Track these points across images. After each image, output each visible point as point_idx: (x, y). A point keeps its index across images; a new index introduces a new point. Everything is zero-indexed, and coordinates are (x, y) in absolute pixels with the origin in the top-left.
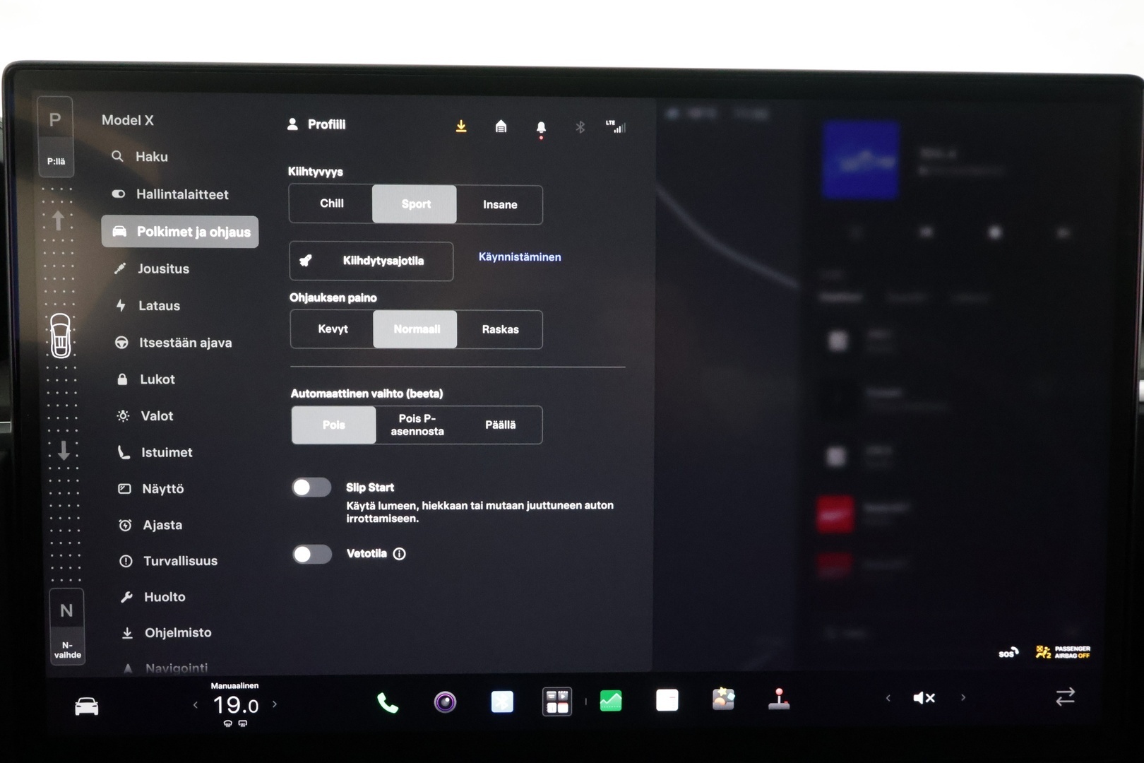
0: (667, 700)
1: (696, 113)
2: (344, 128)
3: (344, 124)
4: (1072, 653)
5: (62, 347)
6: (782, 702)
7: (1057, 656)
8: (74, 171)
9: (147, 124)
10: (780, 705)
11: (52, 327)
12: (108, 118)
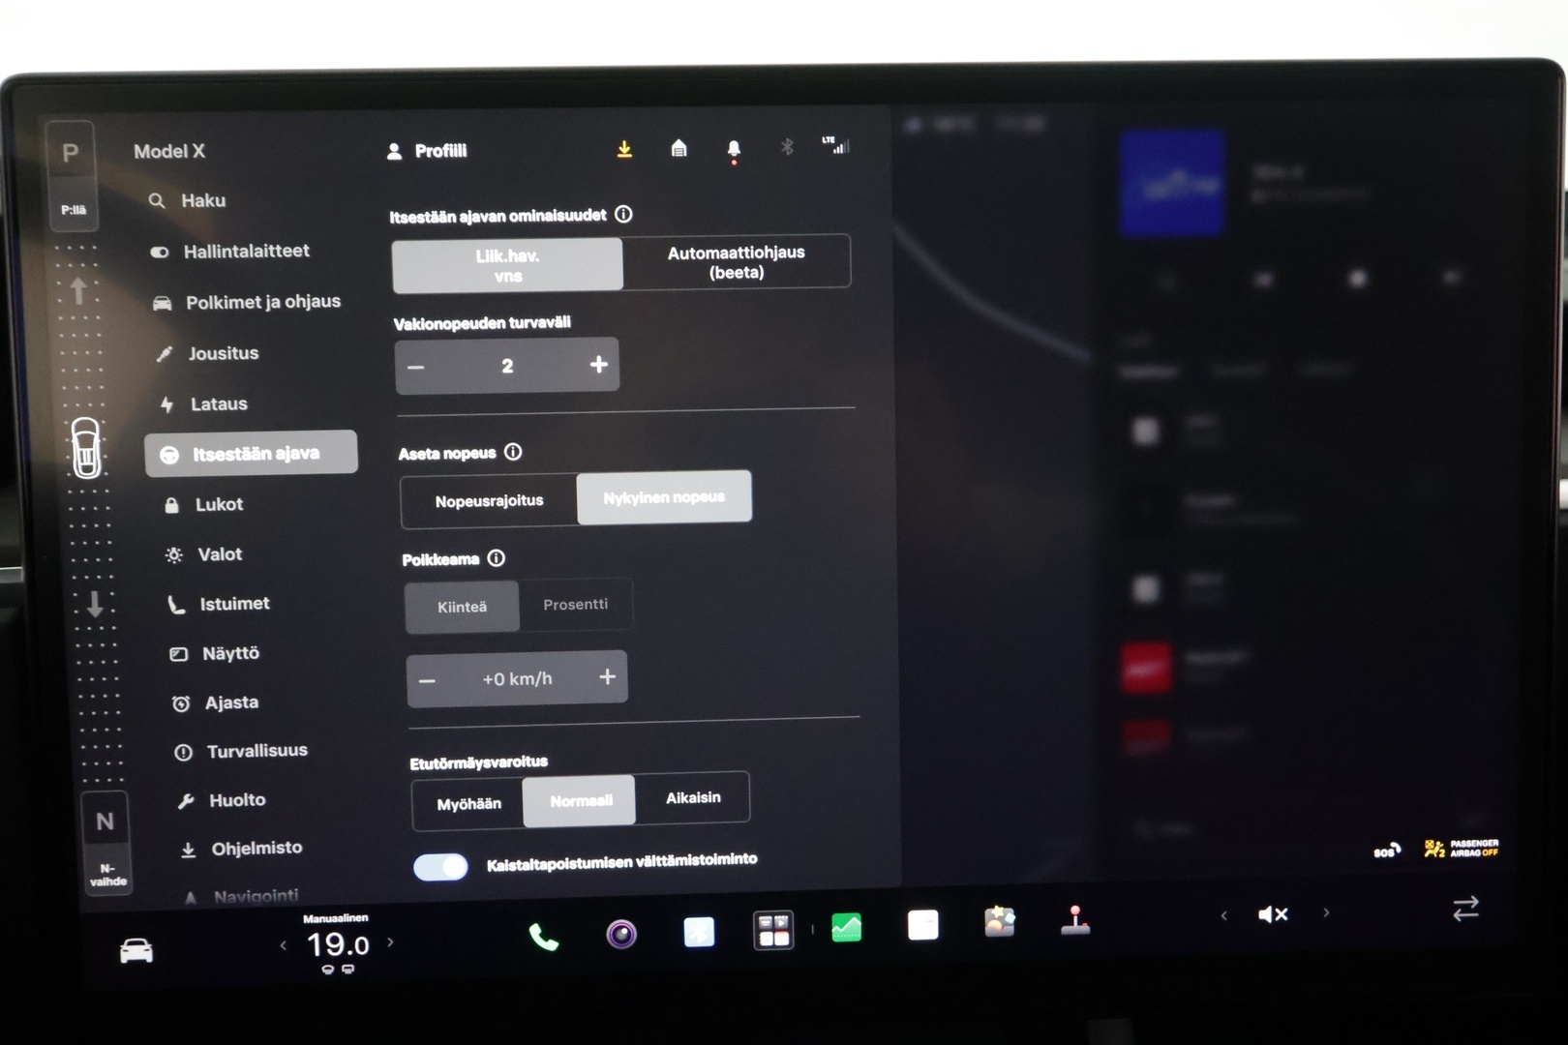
0: (923, 925)
1: (945, 124)
2: (465, 155)
3: (465, 150)
4: (1475, 849)
5: (89, 463)
6: (1080, 923)
7: (1454, 854)
8: (98, 222)
9: (195, 156)
10: (1077, 928)
11: (75, 436)
12: (142, 149)
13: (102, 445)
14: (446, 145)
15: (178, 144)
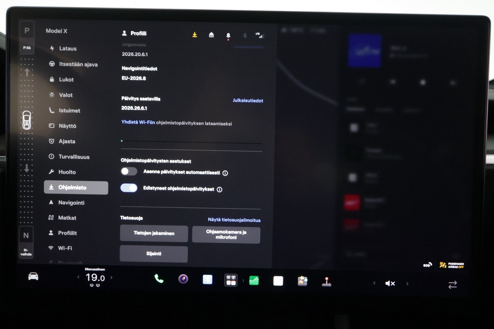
0: (278, 281)
1: (294, 30)
2: (146, 35)
3: (146, 33)
4: (456, 266)
5: (27, 125)
6: (328, 283)
7: (449, 267)
8: (34, 52)
9: (64, 33)
10: (327, 284)
11: (23, 116)
12: (48, 30)
13: (32, 119)
14: (140, 32)
15: (59, 29)
